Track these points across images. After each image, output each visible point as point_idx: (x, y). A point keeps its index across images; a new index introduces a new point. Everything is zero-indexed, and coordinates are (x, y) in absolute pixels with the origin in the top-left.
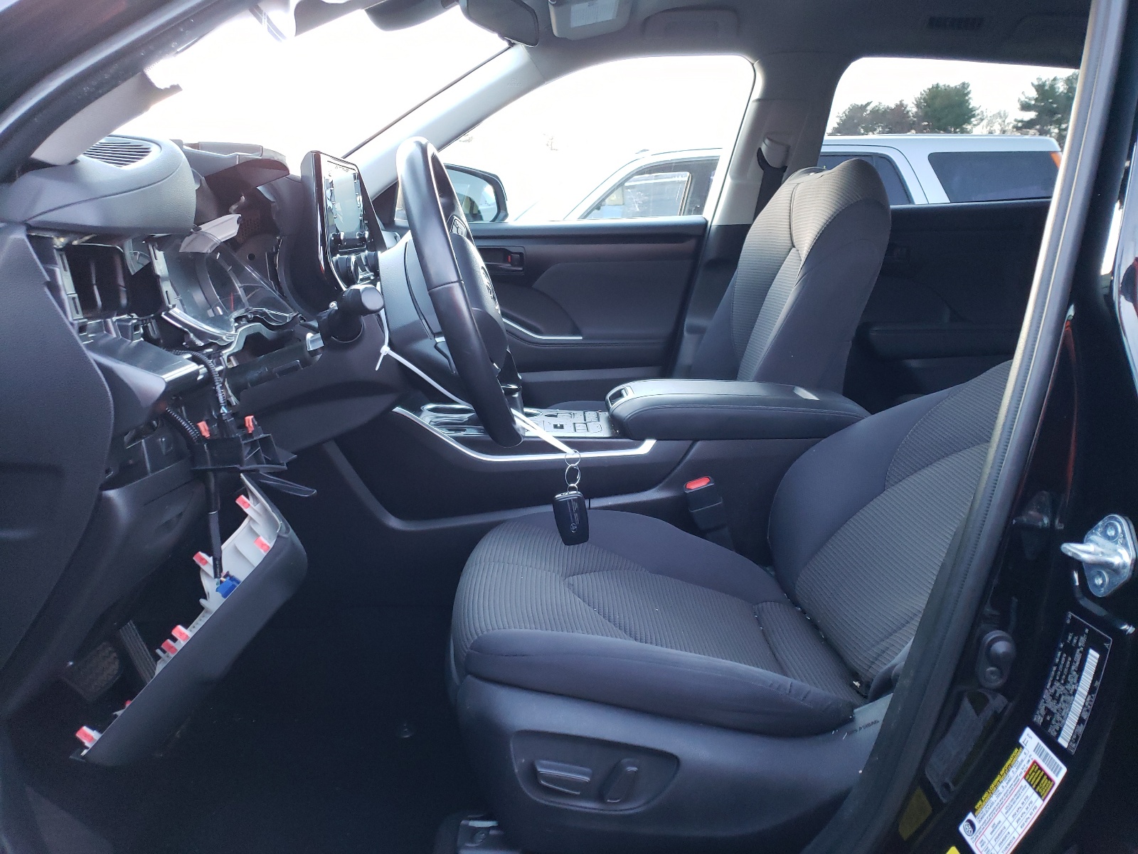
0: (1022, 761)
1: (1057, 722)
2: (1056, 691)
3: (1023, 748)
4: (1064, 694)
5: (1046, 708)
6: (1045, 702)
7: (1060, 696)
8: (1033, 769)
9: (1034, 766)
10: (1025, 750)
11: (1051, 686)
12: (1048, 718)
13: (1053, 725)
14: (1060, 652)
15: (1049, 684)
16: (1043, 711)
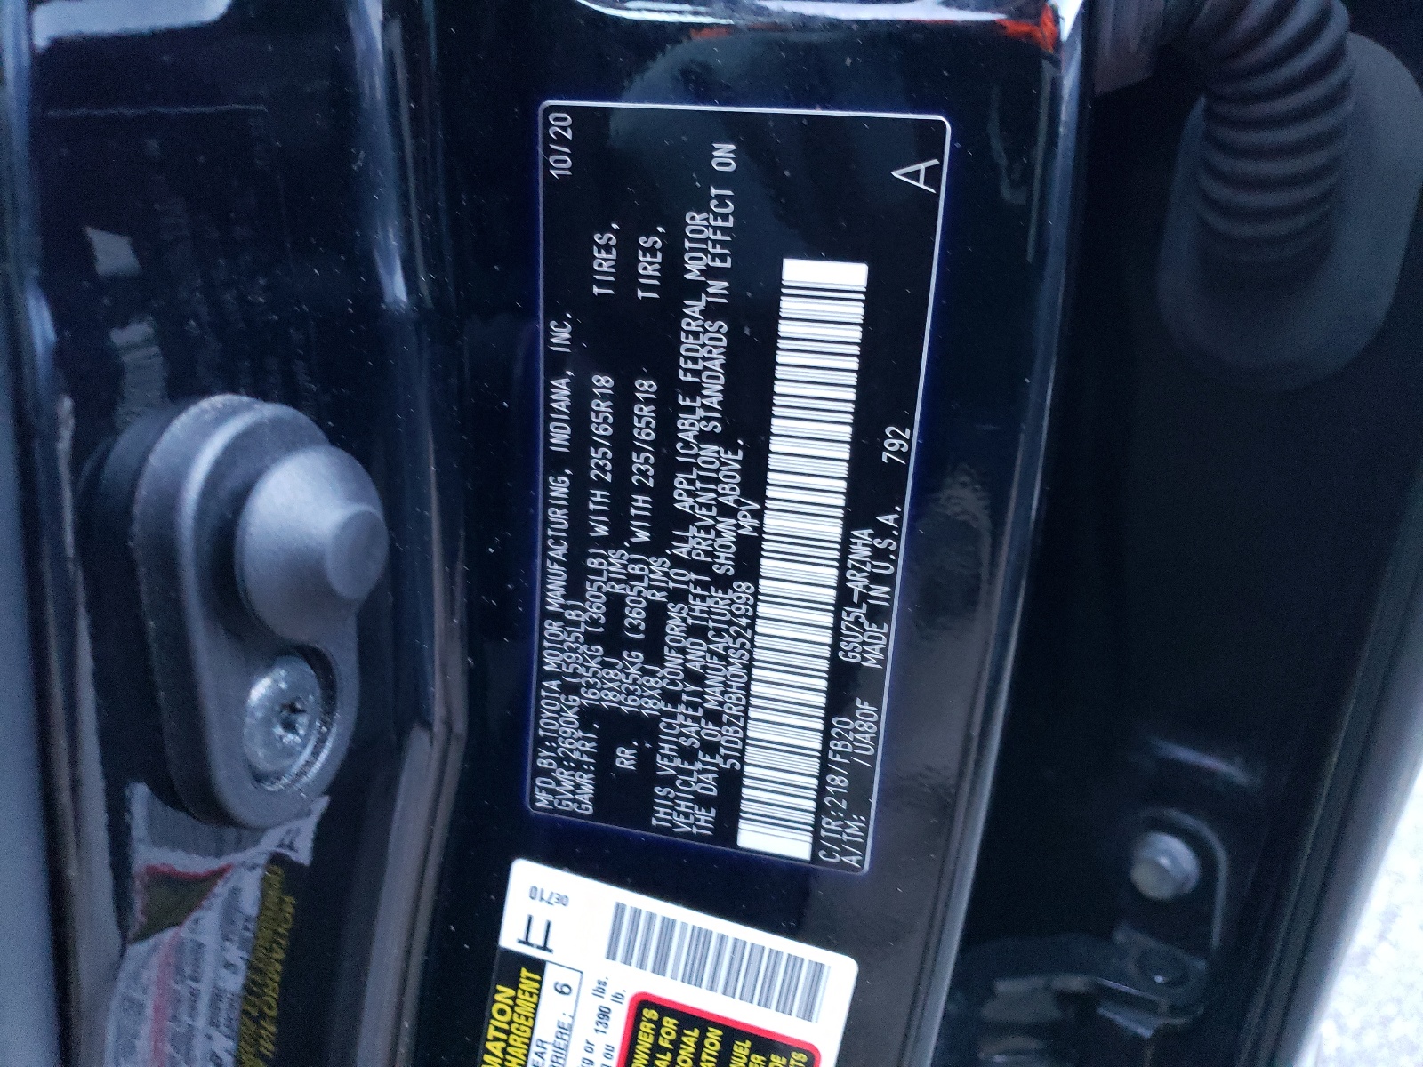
0: (564, 1030)
1: (688, 754)
2: (616, 605)
3: (538, 967)
4: (679, 596)
5: (588, 717)
6: (570, 689)
7: (657, 614)
8: (645, 1041)
9: (646, 1027)
10: (551, 974)
11: (575, 590)
12: (625, 758)
13: (669, 782)
14: (561, 383)
15: (557, 585)
16: (576, 742)
